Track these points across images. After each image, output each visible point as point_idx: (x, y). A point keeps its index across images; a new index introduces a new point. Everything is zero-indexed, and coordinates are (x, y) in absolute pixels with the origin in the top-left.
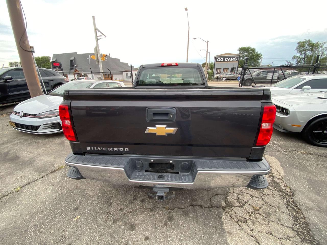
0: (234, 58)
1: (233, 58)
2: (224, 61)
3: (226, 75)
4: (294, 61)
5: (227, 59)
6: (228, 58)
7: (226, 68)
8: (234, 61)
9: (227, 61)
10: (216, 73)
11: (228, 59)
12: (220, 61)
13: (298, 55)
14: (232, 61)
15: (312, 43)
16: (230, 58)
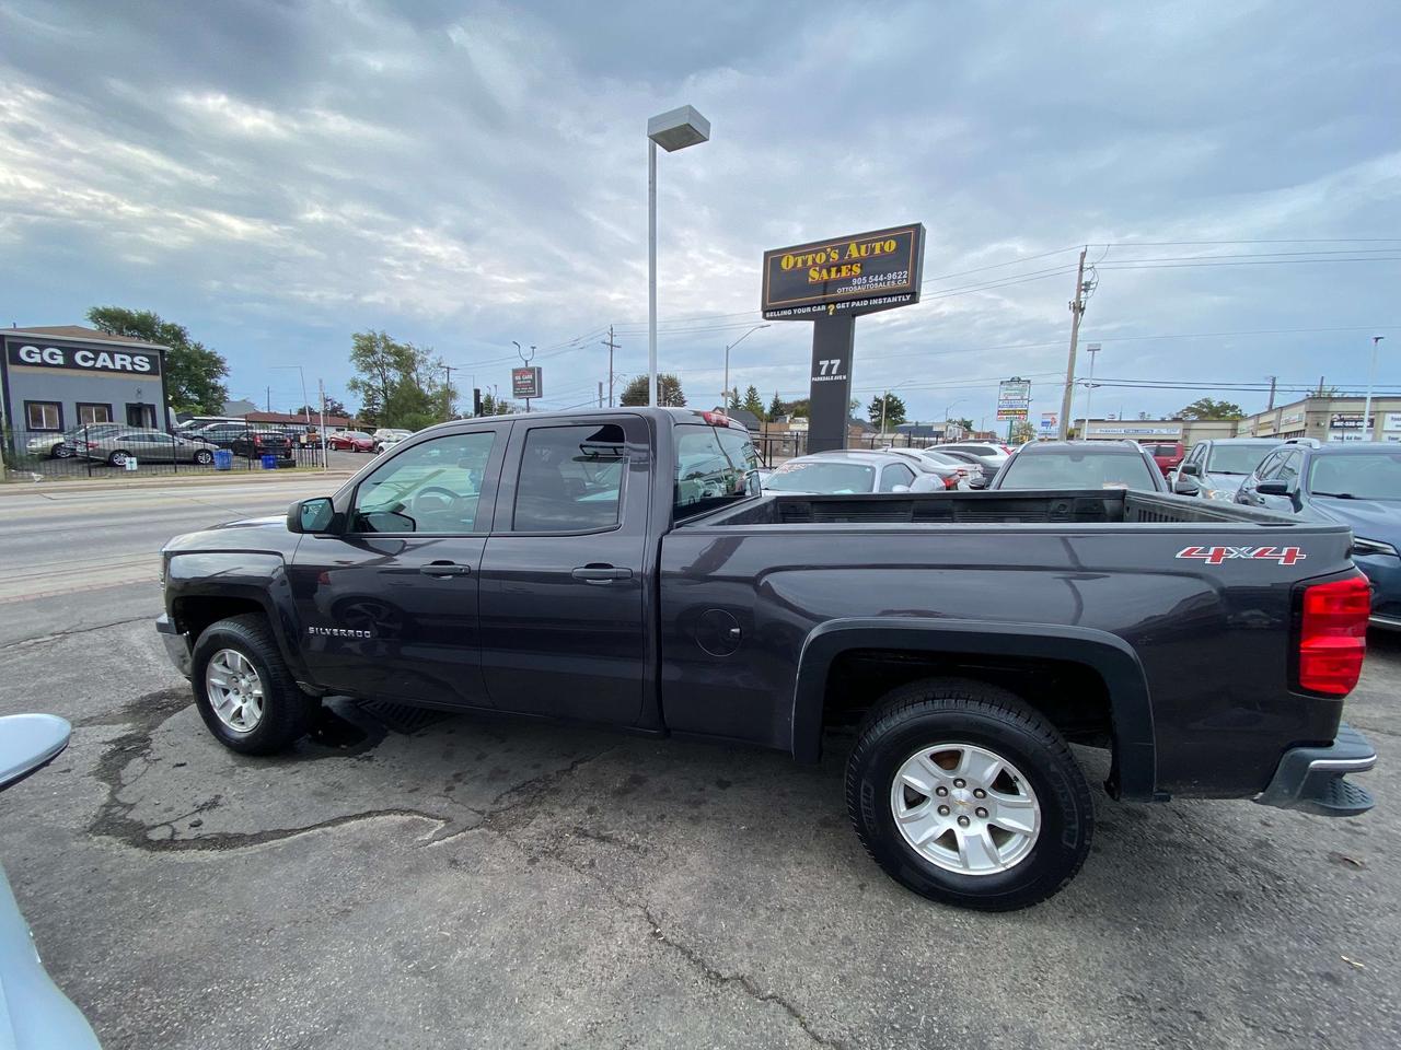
0: (132, 356)
1: (128, 359)
2: (70, 364)
3: (126, 439)
4: (355, 396)
5: (91, 355)
6: (97, 353)
7: (94, 405)
8: (134, 371)
9: (93, 368)
10: (29, 430)
11: (95, 359)
12: (44, 364)
13: (365, 377)
14: (124, 370)
15: (394, 346)
16: (104, 356)
